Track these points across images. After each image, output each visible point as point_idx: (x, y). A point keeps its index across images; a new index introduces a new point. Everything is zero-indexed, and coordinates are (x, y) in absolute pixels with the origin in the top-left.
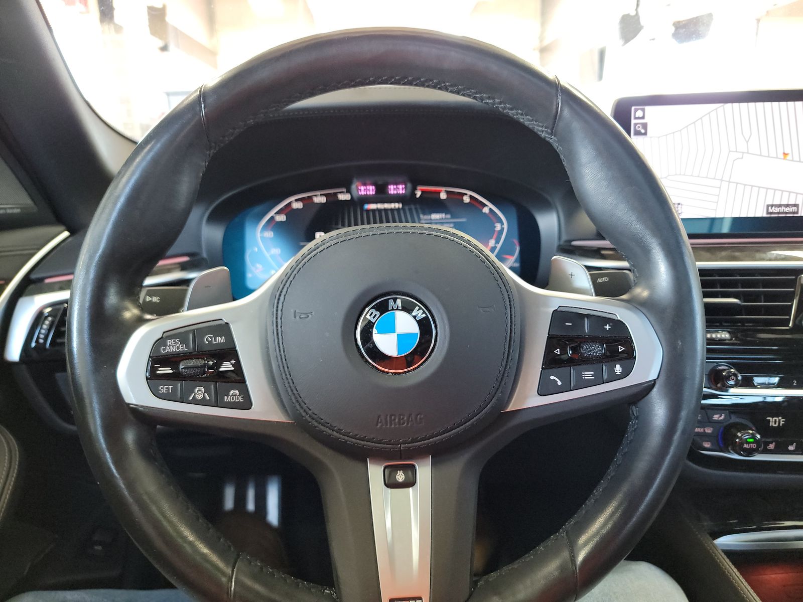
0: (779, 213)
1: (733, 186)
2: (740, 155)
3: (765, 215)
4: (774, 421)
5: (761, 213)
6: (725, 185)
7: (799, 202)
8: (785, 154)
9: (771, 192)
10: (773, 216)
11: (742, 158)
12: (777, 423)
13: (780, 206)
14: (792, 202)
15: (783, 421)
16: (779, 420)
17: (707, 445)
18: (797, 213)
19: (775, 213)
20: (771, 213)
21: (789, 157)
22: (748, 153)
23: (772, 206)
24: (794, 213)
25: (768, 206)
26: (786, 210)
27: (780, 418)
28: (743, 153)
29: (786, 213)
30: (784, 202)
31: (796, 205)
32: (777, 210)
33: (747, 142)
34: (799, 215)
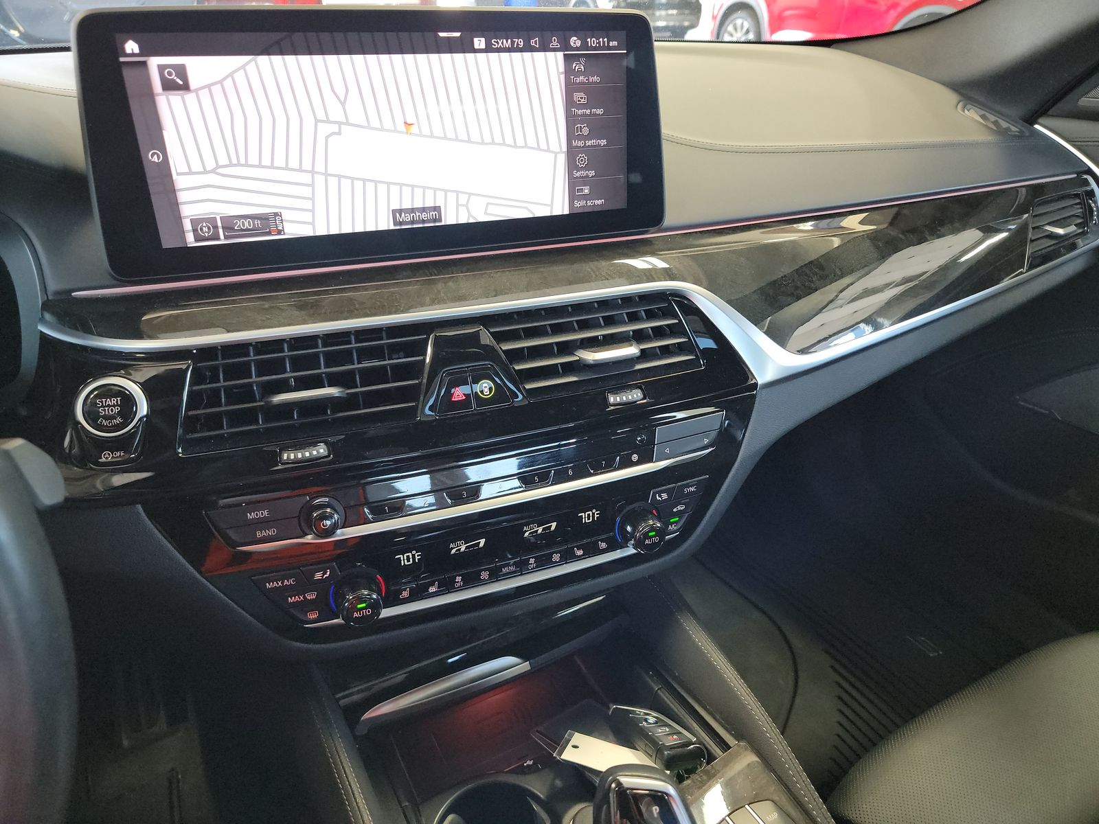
0: (412, 222)
1: (333, 182)
2: (335, 128)
3: (392, 227)
4: (405, 558)
5: (385, 223)
6: (320, 180)
7: (440, 202)
8: (407, 124)
9: (395, 190)
10: (404, 227)
11: (339, 133)
12: (411, 560)
13: (413, 210)
14: (429, 204)
15: (418, 556)
16: (413, 556)
17: (313, 616)
18: (441, 221)
19: (407, 223)
20: (401, 223)
21: (414, 129)
22: (347, 123)
23: (400, 211)
24: (435, 221)
25: (394, 211)
26: (424, 216)
27: (414, 552)
28: (340, 123)
29: (424, 222)
30: (418, 204)
31: (437, 209)
32: (408, 218)
33: (343, 104)
34: (443, 223)
